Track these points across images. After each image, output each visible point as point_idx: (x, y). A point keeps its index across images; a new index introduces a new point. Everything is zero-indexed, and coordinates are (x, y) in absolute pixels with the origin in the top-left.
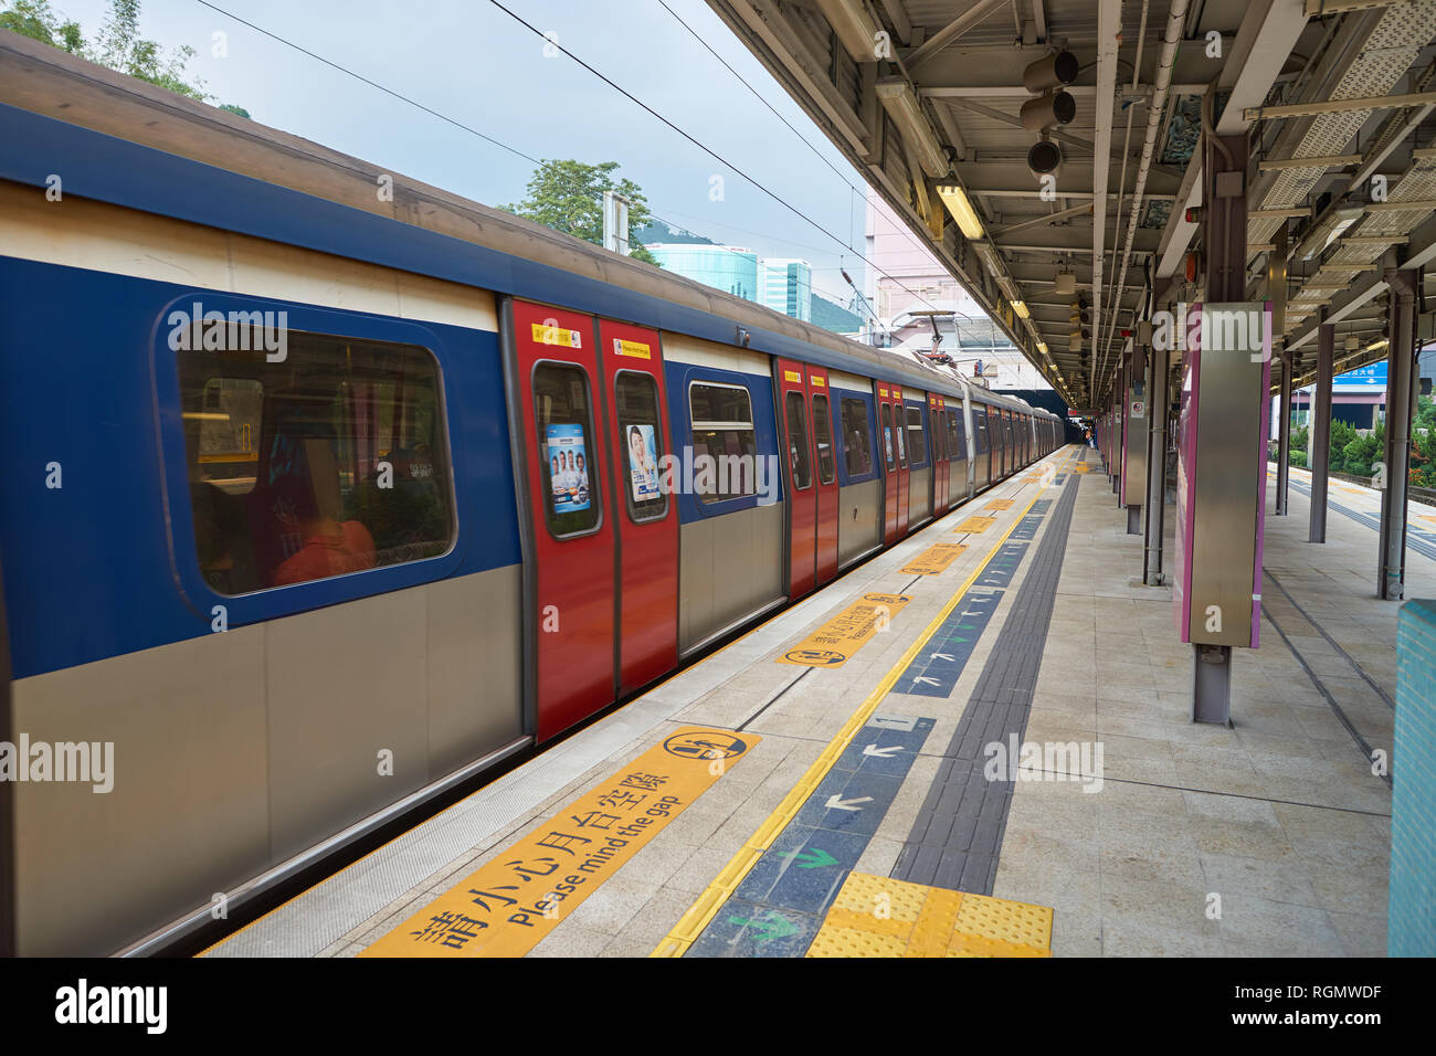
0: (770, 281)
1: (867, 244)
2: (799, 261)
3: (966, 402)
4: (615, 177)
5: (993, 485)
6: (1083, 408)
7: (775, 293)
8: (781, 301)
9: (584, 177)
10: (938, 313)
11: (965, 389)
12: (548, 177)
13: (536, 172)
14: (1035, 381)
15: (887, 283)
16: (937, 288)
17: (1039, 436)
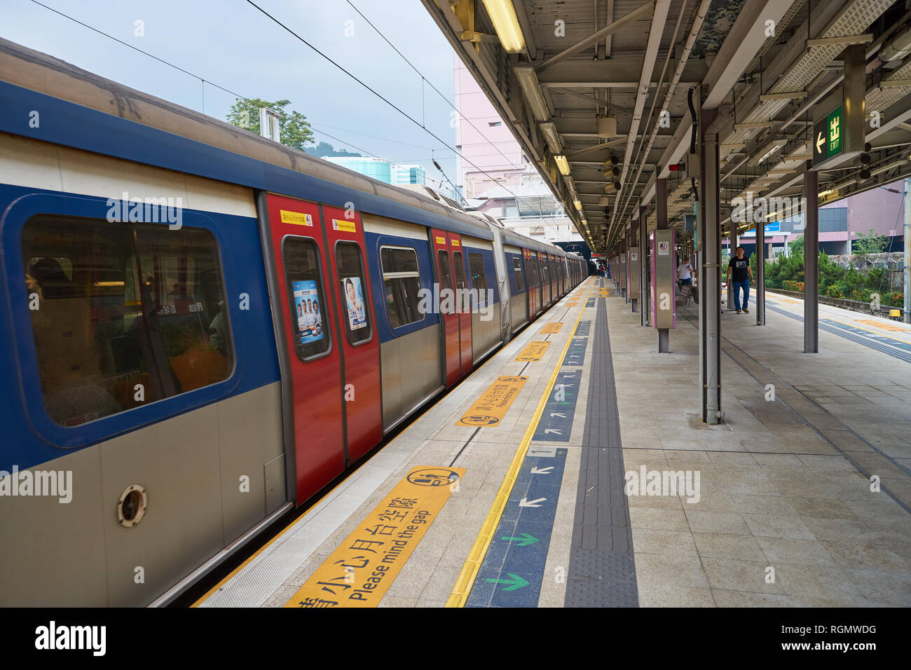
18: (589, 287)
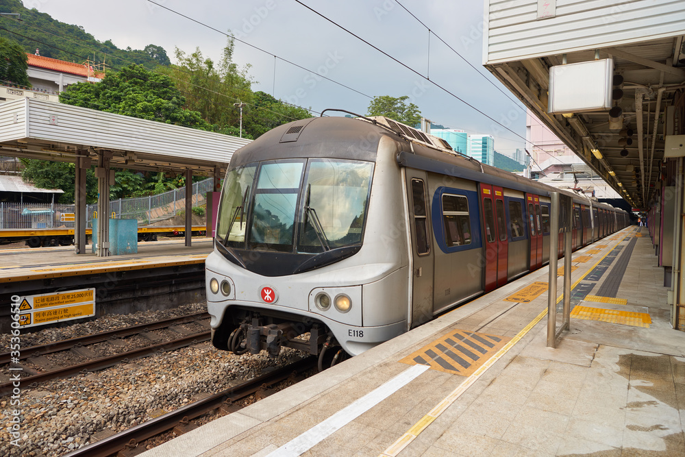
0: (473, 146)
1: (527, 130)
2: (488, 136)
3: (591, 207)
4: (407, 103)
5: (600, 239)
6: (639, 208)
7: (476, 151)
8: (479, 155)
9: (393, 103)
10: (577, 173)
11: (590, 202)
12: (376, 103)
13: (372, 102)
14: (614, 195)
15: (536, 148)
16: (562, 150)
17: (618, 221)
18: (629, 231)
